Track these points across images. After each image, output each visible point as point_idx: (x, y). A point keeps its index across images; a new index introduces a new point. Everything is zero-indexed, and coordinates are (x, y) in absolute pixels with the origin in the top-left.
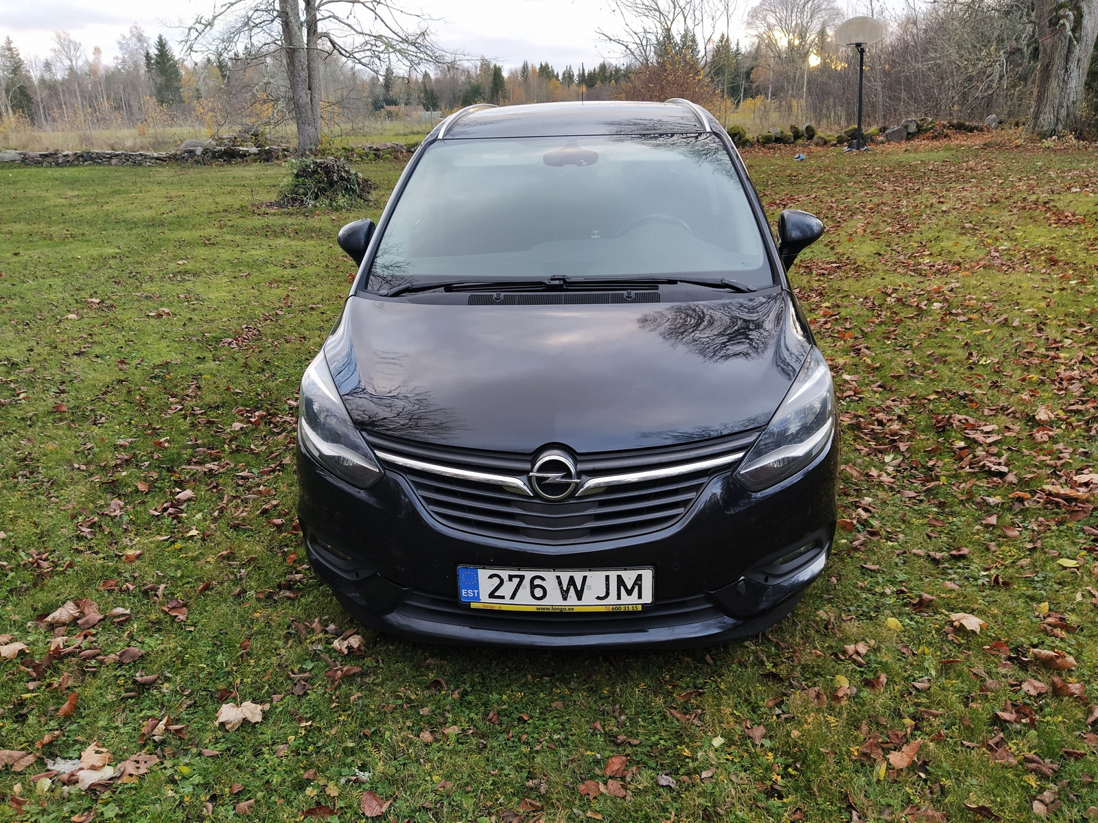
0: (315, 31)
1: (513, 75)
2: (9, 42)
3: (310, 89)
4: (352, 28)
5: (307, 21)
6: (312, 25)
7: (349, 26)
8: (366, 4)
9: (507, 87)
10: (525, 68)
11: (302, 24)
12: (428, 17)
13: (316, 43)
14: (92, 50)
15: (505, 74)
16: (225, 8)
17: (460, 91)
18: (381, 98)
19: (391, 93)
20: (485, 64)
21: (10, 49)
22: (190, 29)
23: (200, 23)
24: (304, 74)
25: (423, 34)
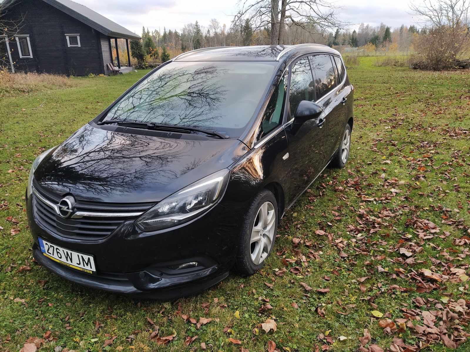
0: (284, 15)
1: (396, 31)
2: (197, 23)
3: (279, 40)
4: (299, 13)
5: (281, 11)
6: (283, 12)
7: (297, 12)
8: (307, 3)
9: (392, 36)
10: (402, 28)
11: (279, 13)
12: (333, 7)
13: (284, 20)
14: (223, 25)
15: (392, 31)
16: (250, 7)
17: (369, 38)
18: (332, 42)
19: (336, 40)
20: (382, 27)
21: (197, 25)
22: (235, 16)
23: (240, 13)
24: (277, 33)
25: (331, 14)
